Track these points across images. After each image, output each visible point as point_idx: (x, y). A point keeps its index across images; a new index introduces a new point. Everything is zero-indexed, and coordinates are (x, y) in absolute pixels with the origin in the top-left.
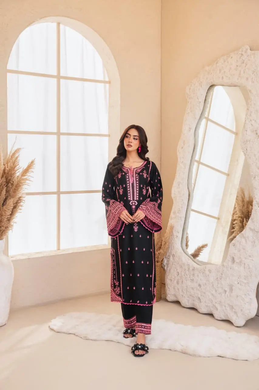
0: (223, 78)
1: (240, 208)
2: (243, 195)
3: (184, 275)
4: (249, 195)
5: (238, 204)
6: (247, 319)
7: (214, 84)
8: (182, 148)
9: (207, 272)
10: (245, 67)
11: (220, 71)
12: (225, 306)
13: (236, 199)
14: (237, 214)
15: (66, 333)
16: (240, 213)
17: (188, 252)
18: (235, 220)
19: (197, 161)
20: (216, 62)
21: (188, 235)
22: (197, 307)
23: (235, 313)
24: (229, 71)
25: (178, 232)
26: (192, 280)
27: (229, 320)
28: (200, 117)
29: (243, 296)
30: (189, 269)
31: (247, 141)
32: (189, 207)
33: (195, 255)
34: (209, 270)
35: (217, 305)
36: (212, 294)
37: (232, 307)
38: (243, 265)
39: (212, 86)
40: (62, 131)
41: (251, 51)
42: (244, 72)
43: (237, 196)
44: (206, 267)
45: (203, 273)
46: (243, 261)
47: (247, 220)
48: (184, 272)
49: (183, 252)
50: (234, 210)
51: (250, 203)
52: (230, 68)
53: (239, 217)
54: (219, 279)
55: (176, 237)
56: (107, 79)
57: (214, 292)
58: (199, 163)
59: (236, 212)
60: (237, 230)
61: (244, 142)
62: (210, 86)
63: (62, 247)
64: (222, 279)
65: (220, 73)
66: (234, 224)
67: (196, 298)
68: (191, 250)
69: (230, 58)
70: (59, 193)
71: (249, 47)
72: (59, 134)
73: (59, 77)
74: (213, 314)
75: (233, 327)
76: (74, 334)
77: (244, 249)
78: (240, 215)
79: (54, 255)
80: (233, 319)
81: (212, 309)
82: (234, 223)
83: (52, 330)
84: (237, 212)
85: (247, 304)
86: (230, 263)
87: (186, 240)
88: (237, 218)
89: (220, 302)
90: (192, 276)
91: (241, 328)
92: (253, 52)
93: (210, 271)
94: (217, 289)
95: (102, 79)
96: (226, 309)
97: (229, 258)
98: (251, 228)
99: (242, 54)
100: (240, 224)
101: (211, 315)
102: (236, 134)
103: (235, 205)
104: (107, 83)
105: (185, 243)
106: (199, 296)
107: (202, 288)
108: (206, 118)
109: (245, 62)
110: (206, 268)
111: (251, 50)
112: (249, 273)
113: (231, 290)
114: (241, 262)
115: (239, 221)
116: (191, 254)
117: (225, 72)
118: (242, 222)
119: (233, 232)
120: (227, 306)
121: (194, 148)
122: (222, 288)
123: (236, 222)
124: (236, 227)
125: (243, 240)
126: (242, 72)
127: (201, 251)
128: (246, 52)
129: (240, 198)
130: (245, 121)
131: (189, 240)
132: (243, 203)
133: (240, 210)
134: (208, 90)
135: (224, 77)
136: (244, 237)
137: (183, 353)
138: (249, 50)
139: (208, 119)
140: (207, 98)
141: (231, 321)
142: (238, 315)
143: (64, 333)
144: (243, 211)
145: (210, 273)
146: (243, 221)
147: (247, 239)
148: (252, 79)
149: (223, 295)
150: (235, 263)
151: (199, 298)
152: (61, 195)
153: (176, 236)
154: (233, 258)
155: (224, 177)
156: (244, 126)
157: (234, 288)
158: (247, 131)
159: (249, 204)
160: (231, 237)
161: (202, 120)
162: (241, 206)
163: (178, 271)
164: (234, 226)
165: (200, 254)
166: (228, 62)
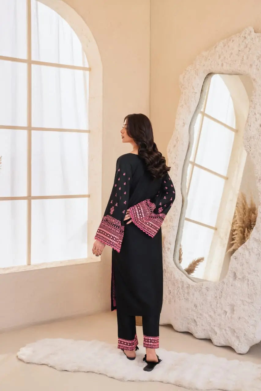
0: (222, 65)
1: (240, 216)
2: (243, 202)
3: (177, 294)
4: (252, 201)
5: (239, 212)
6: (251, 345)
7: (212, 72)
8: (175, 146)
9: (204, 290)
10: (249, 51)
11: (220, 57)
12: (225, 330)
13: (237, 206)
14: (237, 223)
15: (38, 364)
16: (241, 223)
17: (181, 267)
18: (234, 230)
19: (191, 163)
20: (214, 46)
21: (181, 247)
22: (193, 331)
23: (238, 337)
24: (230, 57)
25: (170, 244)
26: (187, 299)
27: (231, 346)
28: (196, 110)
29: (246, 318)
30: (183, 286)
31: (251, 138)
32: (183, 215)
33: (190, 270)
34: (206, 287)
35: (216, 329)
36: (210, 316)
37: (234, 331)
38: (246, 282)
39: (210, 74)
40: (33, 125)
41: (255, 34)
42: (248, 58)
43: (237, 203)
44: (202, 284)
45: (199, 292)
46: (246, 277)
47: (249, 230)
48: (178, 290)
49: (176, 267)
50: (234, 219)
51: (253, 210)
52: (231, 54)
53: (240, 227)
54: (218, 298)
55: (168, 250)
56: (87, 66)
57: (212, 313)
58: (194, 164)
59: (236, 221)
60: (237, 242)
61: (247, 139)
62: (207, 74)
63: (33, 262)
64: (222, 298)
65: (219, 59)
66: (233, 235)
67: (190, 320)
68: (185, 265)
69: (231, 41)
70: (29, 198)
71: (254, 28)
72: (29, 128)
73: (30, 62)
74: (212, 339)
75: (235, 354)
76: (47, 365)
77: (247, 263)
78: (241, 225)
79: (23, 270)
80: (235, 345)
81: (210, 333)
82: (234, 233)
83: (21, 360)
84: (238, 221)
85: (251, 327)
86: (231, 280)
87: (179, 253)
88: (237, 228)
89: (220, 325)
90: (186, 295)
91: (244, 355)
92: (258, 34)
93: (207, 289)
94: (215, 309)
95: (81, 65)
96: (226, 333)
97: (230, 274)
98: (255, 239)
99: (245, 38)
100: (241, 235)
101: (209, 340)
102: (237, 131)
103: (235, 213)
104: (88, 70)
105: (179, 256)
106: (195, 318)
107: (198, 308)
108: (201, 112)
109: (249, 46)
110: (202, 286)
111: (255, 32)
112: (253, 291)
113: (233, 310)
114: (243, 278)
115: (240, 231)
116: (185, 270)
117: (225, 57)
118: (243, 232)
119: (233, 244)
120: (227, 329)
121: (189, 146)
122: (222, 309)
123: (236, 232)
124: (236, 238)
125: (247, 253)
126: (245, 58)
127: (197, 266)
128: (249, 34)
129: (241, 205)
130: (249, 114)
131: (182, 253)
132: (244, 211)
133: (241, 218)
134: (205, 79)
135: (225, 64)
136: (248, 249)
137: (177, 385)
138: (253, 33)
139: (204, 114)
140: (204, 88)
141: (232, 347)
142: (241, 340)
143: (36, 364)
144: (245, 220)
145: (208, 291)
146: (245, 232)
147: (251, 251)
148: (257, 65)
149: (223, 316)
150: (237, 279)
151: (195, 320)
152: (33, 201)
153: (168, 248)
154: (235, 274)
155: (223, 181)
156: (247, 121)
157: (235, 308)
158: (250, 126)
159: (251, 212)
160: (231, 249)
161: (198, 114)
162: (242, 214)
163: (170, 289)
164: (233, 237)
165: (196, 269)
166: (229, 46)
